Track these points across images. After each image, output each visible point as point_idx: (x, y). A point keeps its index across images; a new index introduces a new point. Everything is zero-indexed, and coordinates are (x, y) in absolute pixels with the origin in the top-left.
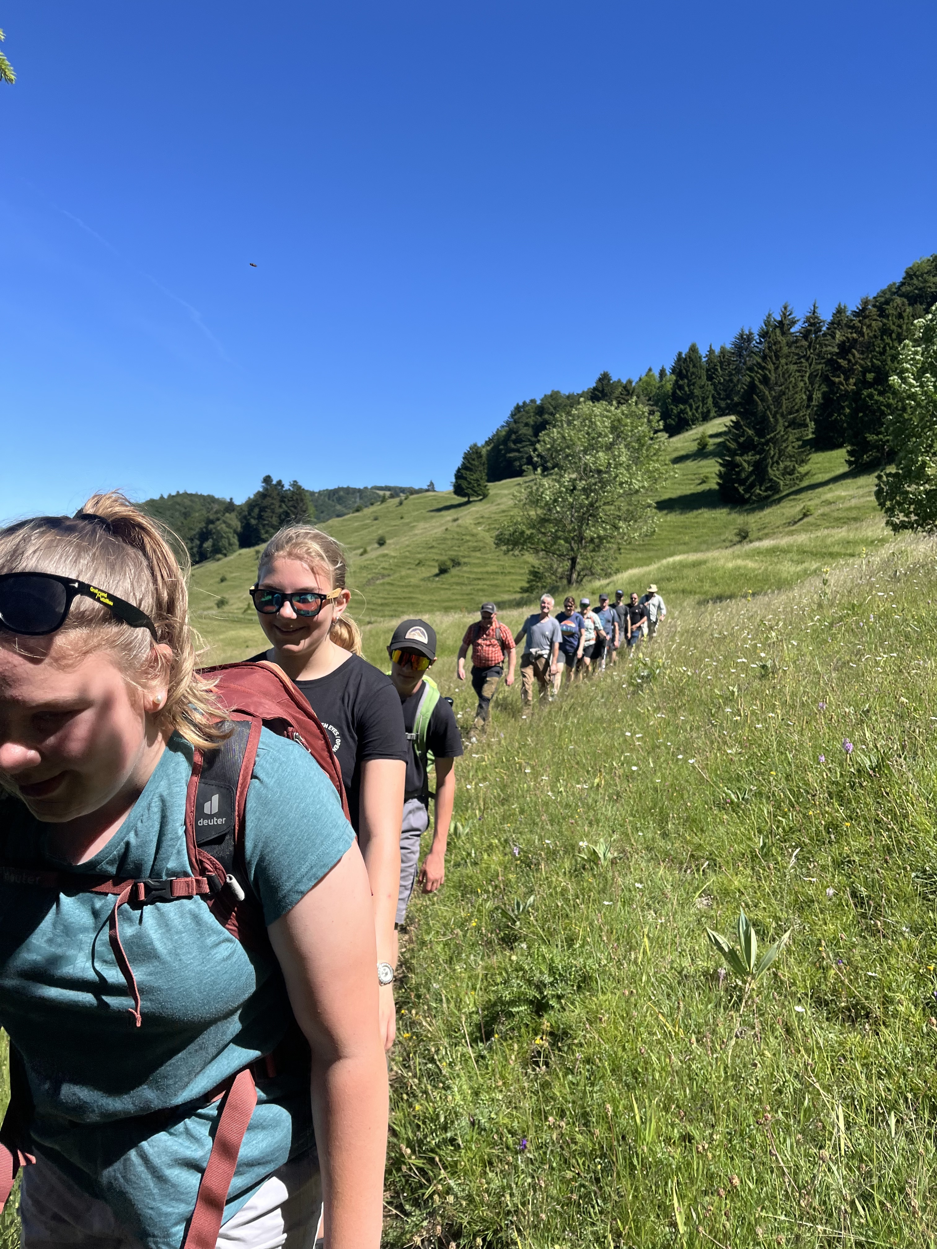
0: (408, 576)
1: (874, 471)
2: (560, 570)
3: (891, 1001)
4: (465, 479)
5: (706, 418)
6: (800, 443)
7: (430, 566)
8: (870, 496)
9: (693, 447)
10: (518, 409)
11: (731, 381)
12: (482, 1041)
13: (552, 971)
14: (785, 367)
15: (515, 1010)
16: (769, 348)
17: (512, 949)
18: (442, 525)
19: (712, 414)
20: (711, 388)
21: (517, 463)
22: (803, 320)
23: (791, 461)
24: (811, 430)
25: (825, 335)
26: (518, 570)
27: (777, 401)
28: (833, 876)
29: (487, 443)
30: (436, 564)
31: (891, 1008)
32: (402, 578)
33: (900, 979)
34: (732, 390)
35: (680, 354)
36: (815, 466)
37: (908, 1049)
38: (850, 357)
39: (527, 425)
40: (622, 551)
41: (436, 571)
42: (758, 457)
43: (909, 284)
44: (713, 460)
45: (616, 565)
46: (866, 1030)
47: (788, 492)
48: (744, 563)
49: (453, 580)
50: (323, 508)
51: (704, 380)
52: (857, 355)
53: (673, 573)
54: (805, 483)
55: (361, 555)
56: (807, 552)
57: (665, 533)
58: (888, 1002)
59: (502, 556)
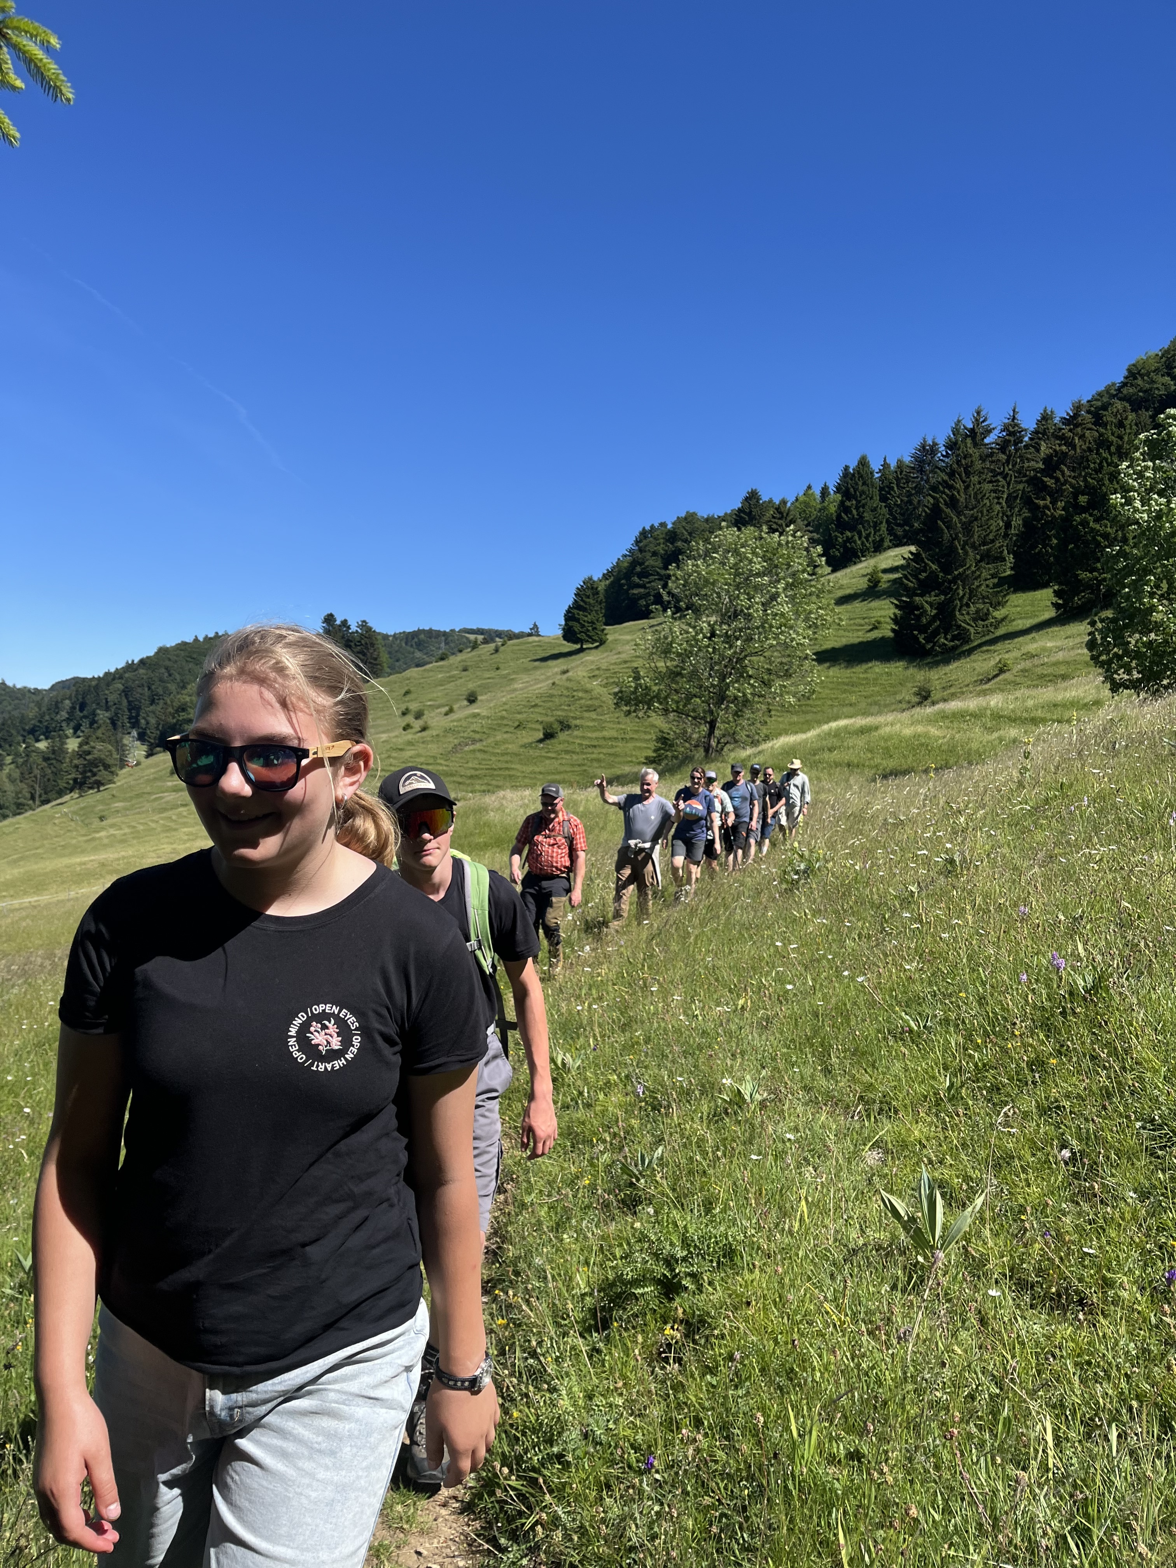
0: (505, 742)
1: (1086, 619)
2: (695, 736)
3: (1111, 1285)
4: (578, 620)
5: (879, 548)
6: (996, 580)
7: (532, 729)
8: (1080, 648)
9: (862, 584)
10: (644, 534)
11: (910, 502)
12: (597, 1331)
13: (686, 1242)
14: (978, 486)
15: (639, 1291)
16: (958, 462)
17: (635, 1214)
18: (547, 678)
19: (887, 543)
20: (885, 511)
21: (643, 602)
22: (999, 428)
23: (984, 603)
24: (1009, 565)
25: (1027, 447)
26: (643, 736)
27: (967, 528)
28: (1038, 1125)
29: (605, 576)
30: (540, 727)
31: (1111, 1293)
32: (497, 743)
33: (1122, 1256)
34: (911, 514)
35: (847, 468)
36: (1014, 610)
37: (1132, 1345)
38: (1058, 474)
39: (655, 554)
40: (773, 713)
41: (541, 736)
42: (943, 597)
43: (1132, 385)
44: (887, 601)
45: (765, 731)
46: (1079, 1320)
47: (979, 641)
48: (925, 730)
49: (561, 747)
50: (399, 655)
51: (876, 502)
52: (1067, 473)
53: (836, 742)
54: (1001, 631)
55: (446, 714)
56: (1003, 717)
57: (827, 691)
58: (1107, 1285)
59: (622, 719)
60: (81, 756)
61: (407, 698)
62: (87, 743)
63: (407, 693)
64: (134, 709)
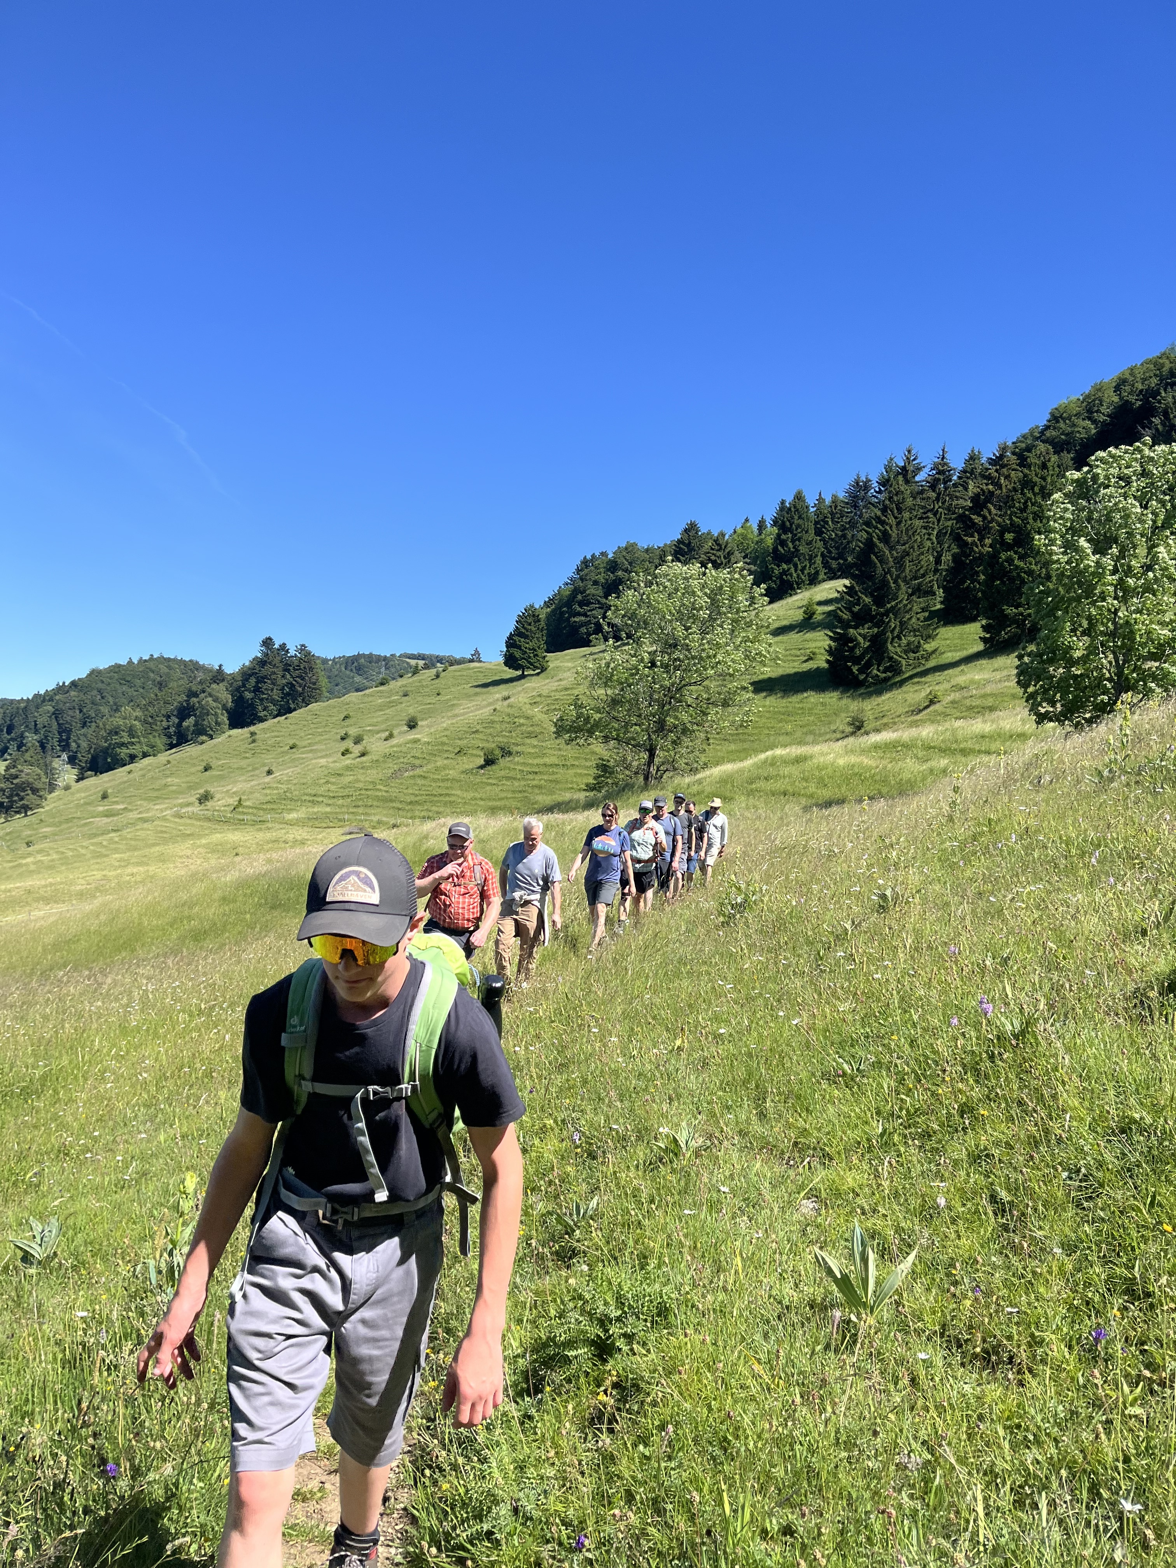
0: (445, 768)
1: (1013, 652)
2: (635, 764)
3: (1041, 1343)
4: (519, 647)
5: (814, 581)
6: (927, 614)
7: (472, 755)
8: (1008, 680)
9: (798, 616)
10: (585, 563)
11: (844, 536)
12: (529, 1395)
13: (620, 1301)
14: (909, 522)
15: (572, 1353)
16: (890, 498)
17: (568, 1267)
18: (490, 704)
19: (822, 576)
20: (820, 544)
21: (583, 630)
22: (929, 466)
23: (915, 636)
24: (939, 599)
25: (955, 485)
26: (584, 763)
27: (900, 562)
28: (968, 1175)
29: (547, 604)
30: (482, 754)
31: (1040, 1351)
32: (437, 769)
33: (1050, 1313)
34: (845, 548)
35: (783, 502)
36: (943, 642)
37: (1061, 1408)
38: (985, 512)
39: (596, 583)
40: (711, 741)
41: (481, 761)
42: (876, 630)
43: (1055, 428)
44: (822, 633)
45: (703, 759)
46: (1008, 1380)
47: (911, 673)
48: (858, 760)
49: (502, 773)
50: (339, 680)
51: (811, 535)
52: (994, 511)
53: (772, 771)
54: (931, 664)
55: (386, 740)
56: (934, 748)
57: (764, 720)
58: (1035, 1343)
59: (563, 746)
60: (8, 780)
61: (348, 722)
62: (14, 767)
63: (346, 717)
64: (65, 732)
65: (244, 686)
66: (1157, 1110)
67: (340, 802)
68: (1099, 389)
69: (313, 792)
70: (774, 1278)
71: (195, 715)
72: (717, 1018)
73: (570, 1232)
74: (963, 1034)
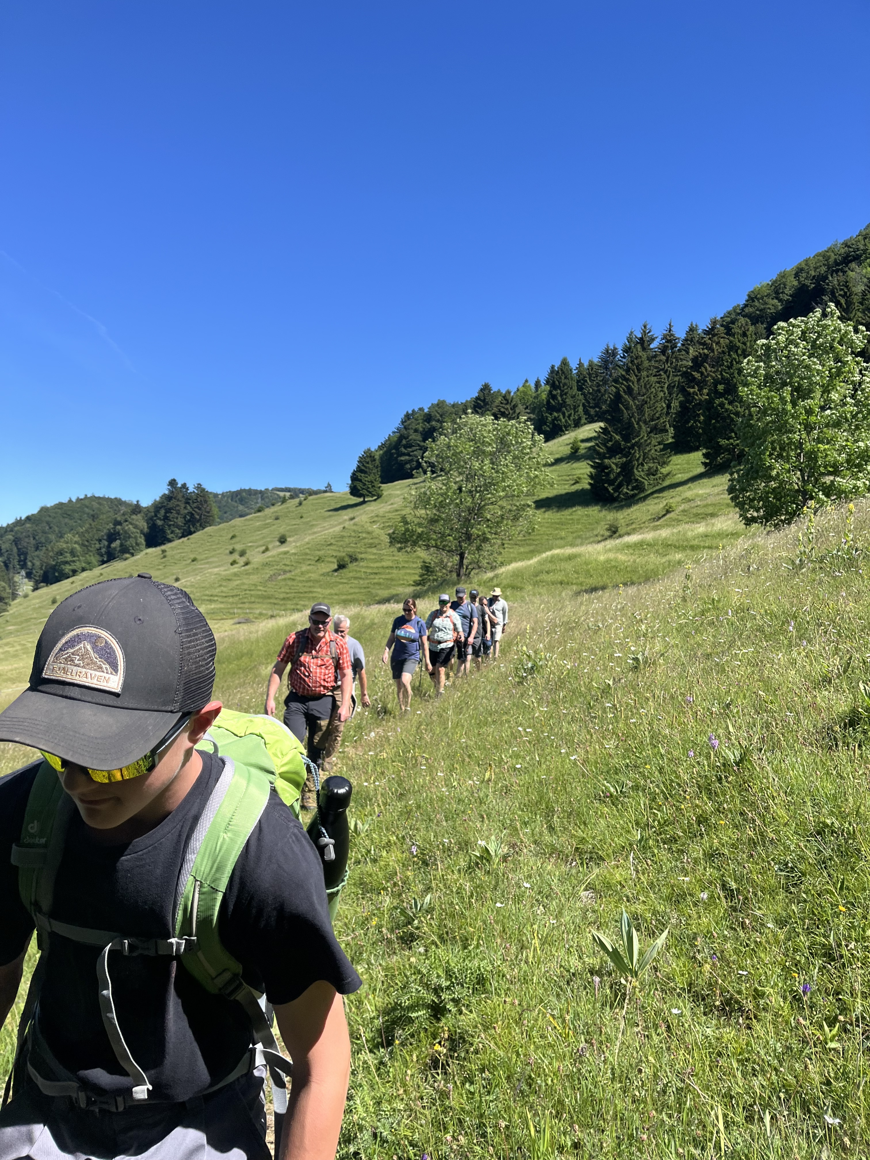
0: (308, 572)
1: (726, 471)
2: (450, 564)
3: (762, 995)
4: (360, 481)
5: (577, 424)
6: (662, 446)
7: (329, 562)
8: (723, 492)
9: (567, 450)
10: (408, 416)
11: (599, 391)
12: (383, 1047)
13: (449, 974)
14: (647, 379)
15: (414, 1015)
16: (632, 362)
17: (410, 949)
18: (339, 524)
19: (583, 421)
20: (581, 397)
21: (408, 466)
22: (660, 337)
23: (654, 463)
24: (670, 435)
25: (679, 351)
26: (412, 565)
27: (640, 409)
28: (705, 869)
29: (380, 448)
30: (335, 560)
31: (762, 1002)
32: (302, 573)
33: (769, 973)
34: (600, 399)
35: (553, 367)
36: (675, 467)
37: (779, 1044)
38: (703, 370)
39: (416, 431)
40: (506, 546)
41: (336, 567)
42: (624, 459)
43: (751, 306)
44: (585, 463)
45: (500, 559)
46: (739, 1024)
47: (652, 490)
48: (615, 556)
49: (351, 574)
50: (227, 509)
51: (575, 391)
52: (709, 369)
53: (551, 567)
54: (667, 483)
55: (263, 552)
56: (670, 545)
57: (544, 529)
58: (758, 995)
59: (396, 553)
61: (234, 540)
63: (233, 537)
64: (23, 554)
65: (156, 516)
66: (843, 816)
67: (231, 600)
68: (783, 276)
69: (210, 593)
70: (562, 953)
71: (120, 539)
72: (517, 756)
73: (410, 922)
74: (698, 763)
